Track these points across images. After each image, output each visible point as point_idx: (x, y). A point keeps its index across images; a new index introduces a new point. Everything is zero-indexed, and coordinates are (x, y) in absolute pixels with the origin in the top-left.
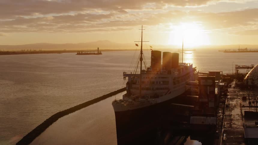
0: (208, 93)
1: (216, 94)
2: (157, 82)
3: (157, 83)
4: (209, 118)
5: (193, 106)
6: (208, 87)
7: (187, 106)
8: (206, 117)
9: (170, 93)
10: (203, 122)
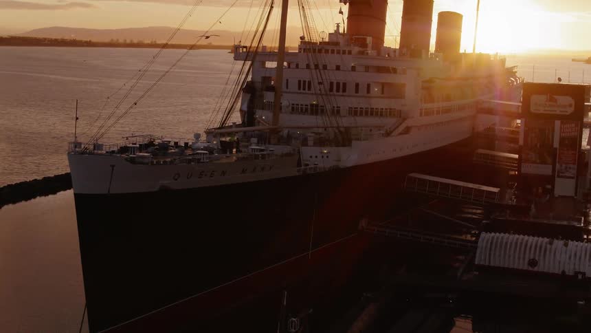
0: (556, 145)
1: (583, 148)
2: (357, 85)
3: (357, 91)
4: (559, 243)
5: (495, 190)
6: (558, 123)
7: (471, 185)
8: (546, 240)
9: (407, 130)
10: (533, 263)
